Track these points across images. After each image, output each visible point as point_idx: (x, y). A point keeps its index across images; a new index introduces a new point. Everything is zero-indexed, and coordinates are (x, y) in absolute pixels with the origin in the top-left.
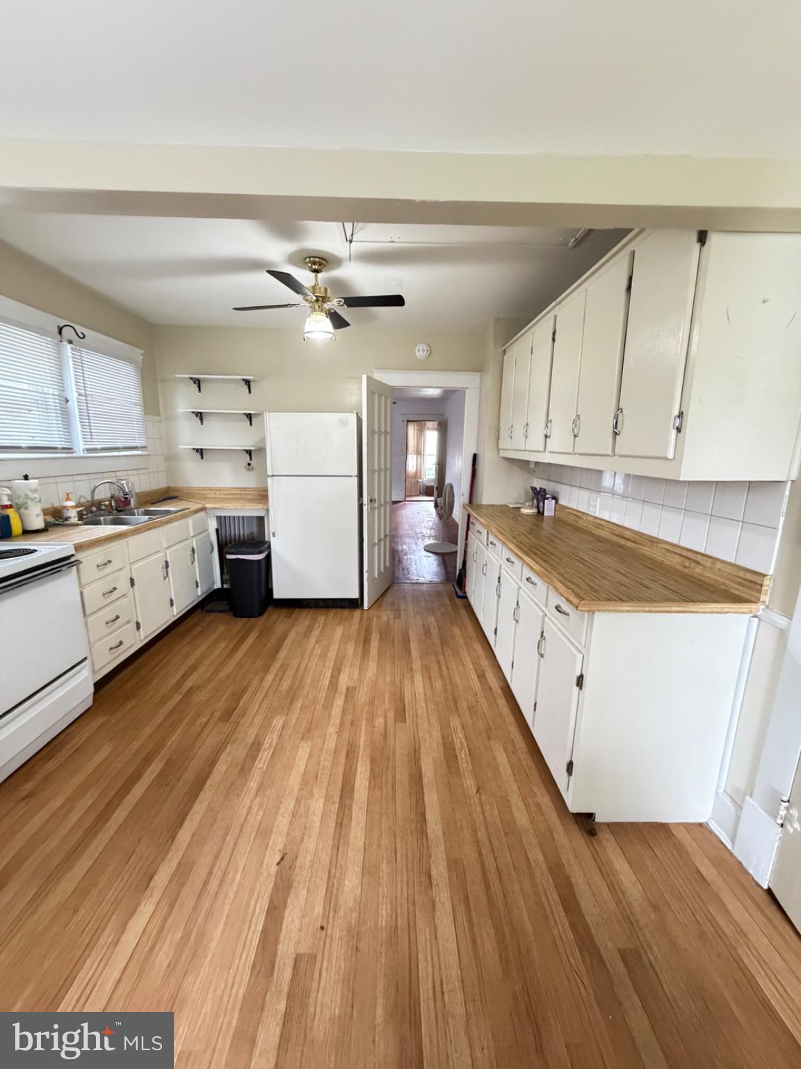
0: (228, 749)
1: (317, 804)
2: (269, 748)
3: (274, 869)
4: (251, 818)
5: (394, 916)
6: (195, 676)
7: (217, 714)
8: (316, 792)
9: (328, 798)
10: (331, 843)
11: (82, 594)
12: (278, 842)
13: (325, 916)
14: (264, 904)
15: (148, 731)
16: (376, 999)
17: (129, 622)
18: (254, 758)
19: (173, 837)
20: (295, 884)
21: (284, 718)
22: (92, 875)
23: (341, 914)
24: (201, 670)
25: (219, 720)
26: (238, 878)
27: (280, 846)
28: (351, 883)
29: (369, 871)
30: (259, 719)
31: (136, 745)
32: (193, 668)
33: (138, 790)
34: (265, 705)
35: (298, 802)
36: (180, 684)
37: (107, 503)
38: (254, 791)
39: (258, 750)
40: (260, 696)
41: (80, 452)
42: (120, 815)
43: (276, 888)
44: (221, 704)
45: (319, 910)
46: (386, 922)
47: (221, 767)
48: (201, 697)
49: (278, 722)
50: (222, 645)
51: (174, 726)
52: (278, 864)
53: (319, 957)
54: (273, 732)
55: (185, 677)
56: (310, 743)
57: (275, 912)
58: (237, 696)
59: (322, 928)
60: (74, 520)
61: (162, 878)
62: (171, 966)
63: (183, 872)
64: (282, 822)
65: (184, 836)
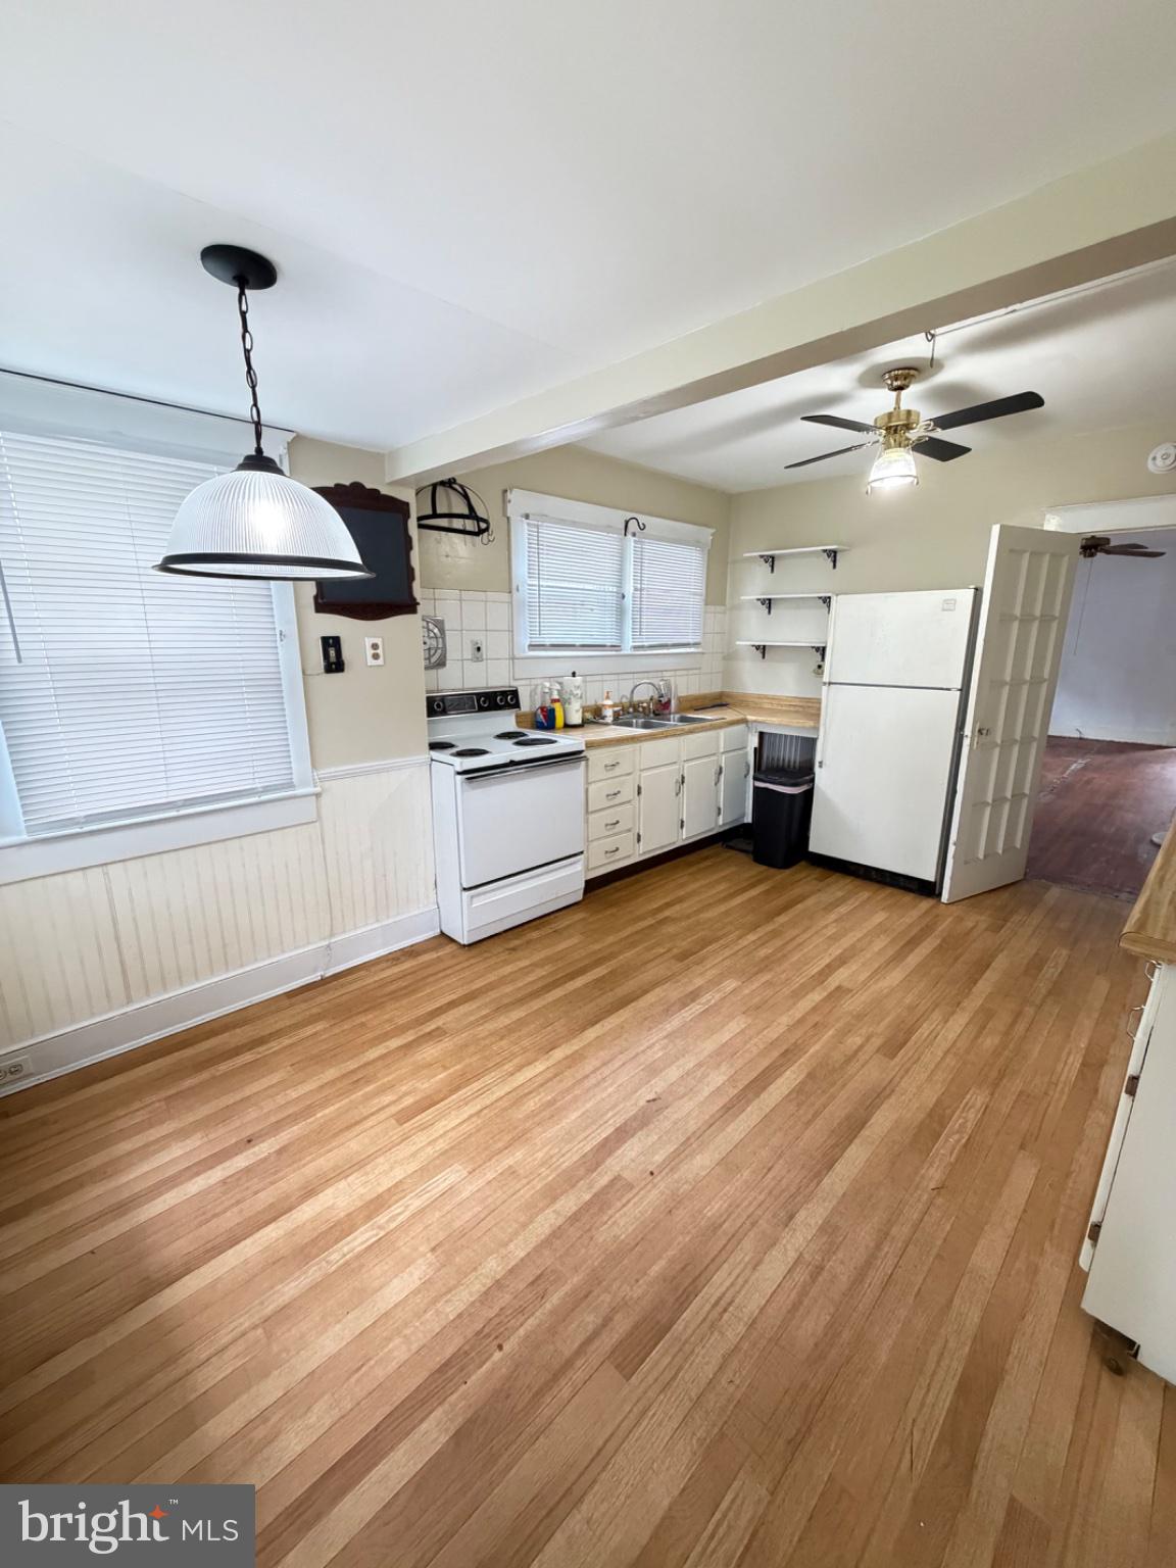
0: (665, 987)
1: (718, 1078)
2: (703, 1004)
3: (642, 1103)
4: (649, 1052)
5: (724, 1217)
6: (677, 907)
7: (675, 951)
8: (723, 1068)
9: (732, 1080)
10: (707, 1117)
11: (587, 791)
12: (658, 1086)
13: (662, 1166)
14: (619, 1121)
15: (611, 939)
16: (660, 1257)
17: (629, 830)
18: (684, 1005)
19: (583, 1029)
20: (652, 1126)
21: (740, 983)
22: (521, 1023)
23: (676, 1176)
24: (685, 905)
25: (673, 957)
26: (610, 1090)
27: (658, 1090)
28: (702, 1162)
29: (728, 1165)
30: (709, 975)
31: (597, 947)
32: (680, 900)
33: (579, 982)
34: (726, 963)
35: (700, 1065)
36: (660, 909)
37: (645, 705)
38: (665, 1033)
39: (693, 1000)
40: (727, 952)
41: (627, 650)
42: (558, 993)
43: (634, 1118)
44: (684, 944)
45: (658, 1158)
46: (714, 1214)
47: (650, 998)
48: (670, 929)
49: (730, 984)
50: (722, 887)
51: (633, 945)
52: (649, 1101)
53: (635, 1191)
54: (718, 991)
55: (668, 905)
56: (750, 1021)
57: (622, 1134)
58: (705, 943)
59: (652, 1173)
60: (609, 719)
61: (559, 1054)
62: (533, 1114)
63: (574, 1059)
64: (673, 1073)
65: (591, 1033)
